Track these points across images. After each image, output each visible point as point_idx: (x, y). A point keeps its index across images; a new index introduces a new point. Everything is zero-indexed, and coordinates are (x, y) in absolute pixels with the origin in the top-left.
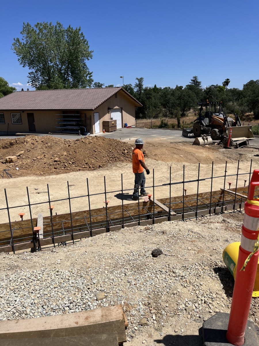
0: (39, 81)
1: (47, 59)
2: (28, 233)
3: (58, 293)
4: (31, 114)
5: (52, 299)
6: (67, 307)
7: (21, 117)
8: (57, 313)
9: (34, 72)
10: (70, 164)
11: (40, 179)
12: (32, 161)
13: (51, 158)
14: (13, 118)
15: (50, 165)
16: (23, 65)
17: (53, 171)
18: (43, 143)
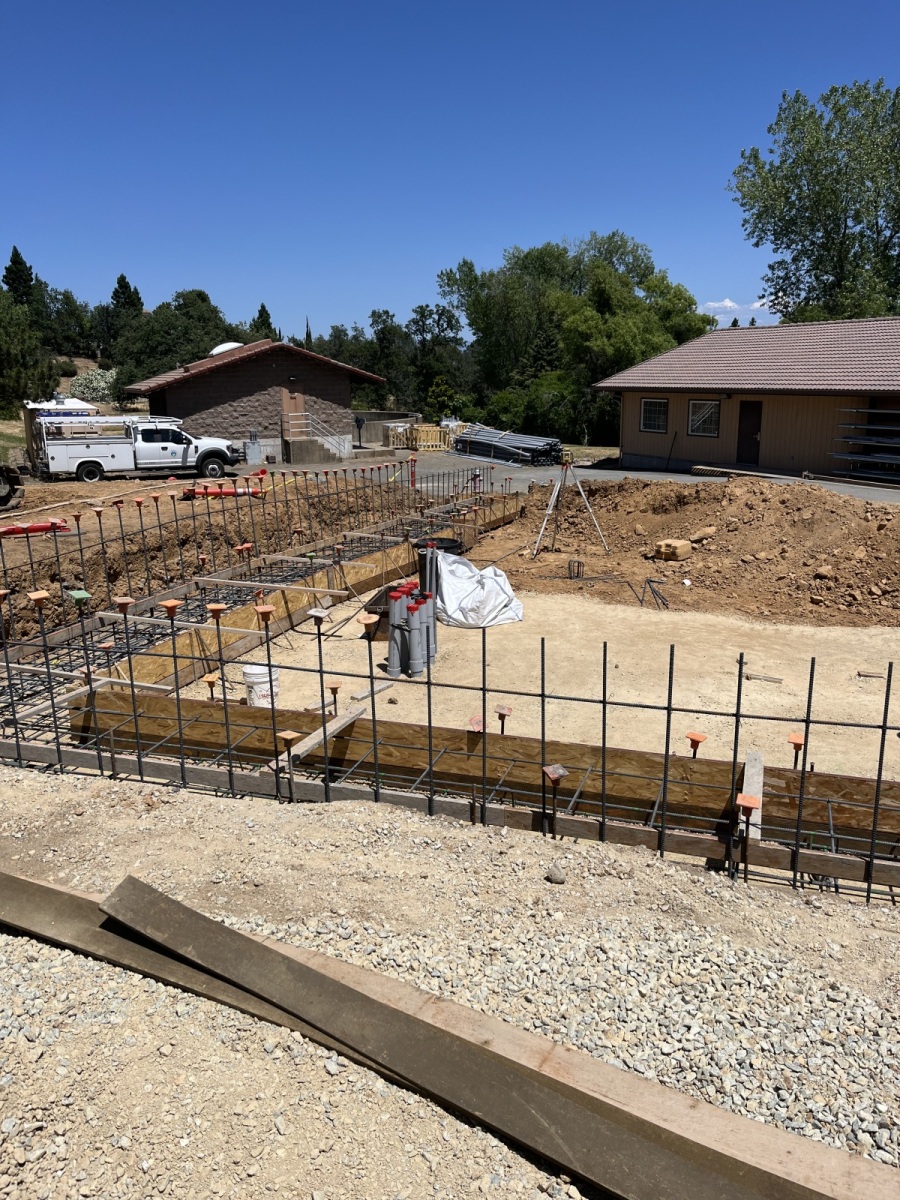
0: (800, 290)
1: (845, 211)
2: (705, 805)
3: (836, 1066)
4: (751, 405)
5: (812, 1078)
6: (868, 1135)
7: (719, 413)
8: (828, 1139)
9: (789, 261)
10: (871, 593)
11: (758, 630)
12: (739, 566)
13: (805, 564)
14: (693, 415)
15: (798, 588)
16: (755, 240)
17: (807, 612)
18: (786, 507)
